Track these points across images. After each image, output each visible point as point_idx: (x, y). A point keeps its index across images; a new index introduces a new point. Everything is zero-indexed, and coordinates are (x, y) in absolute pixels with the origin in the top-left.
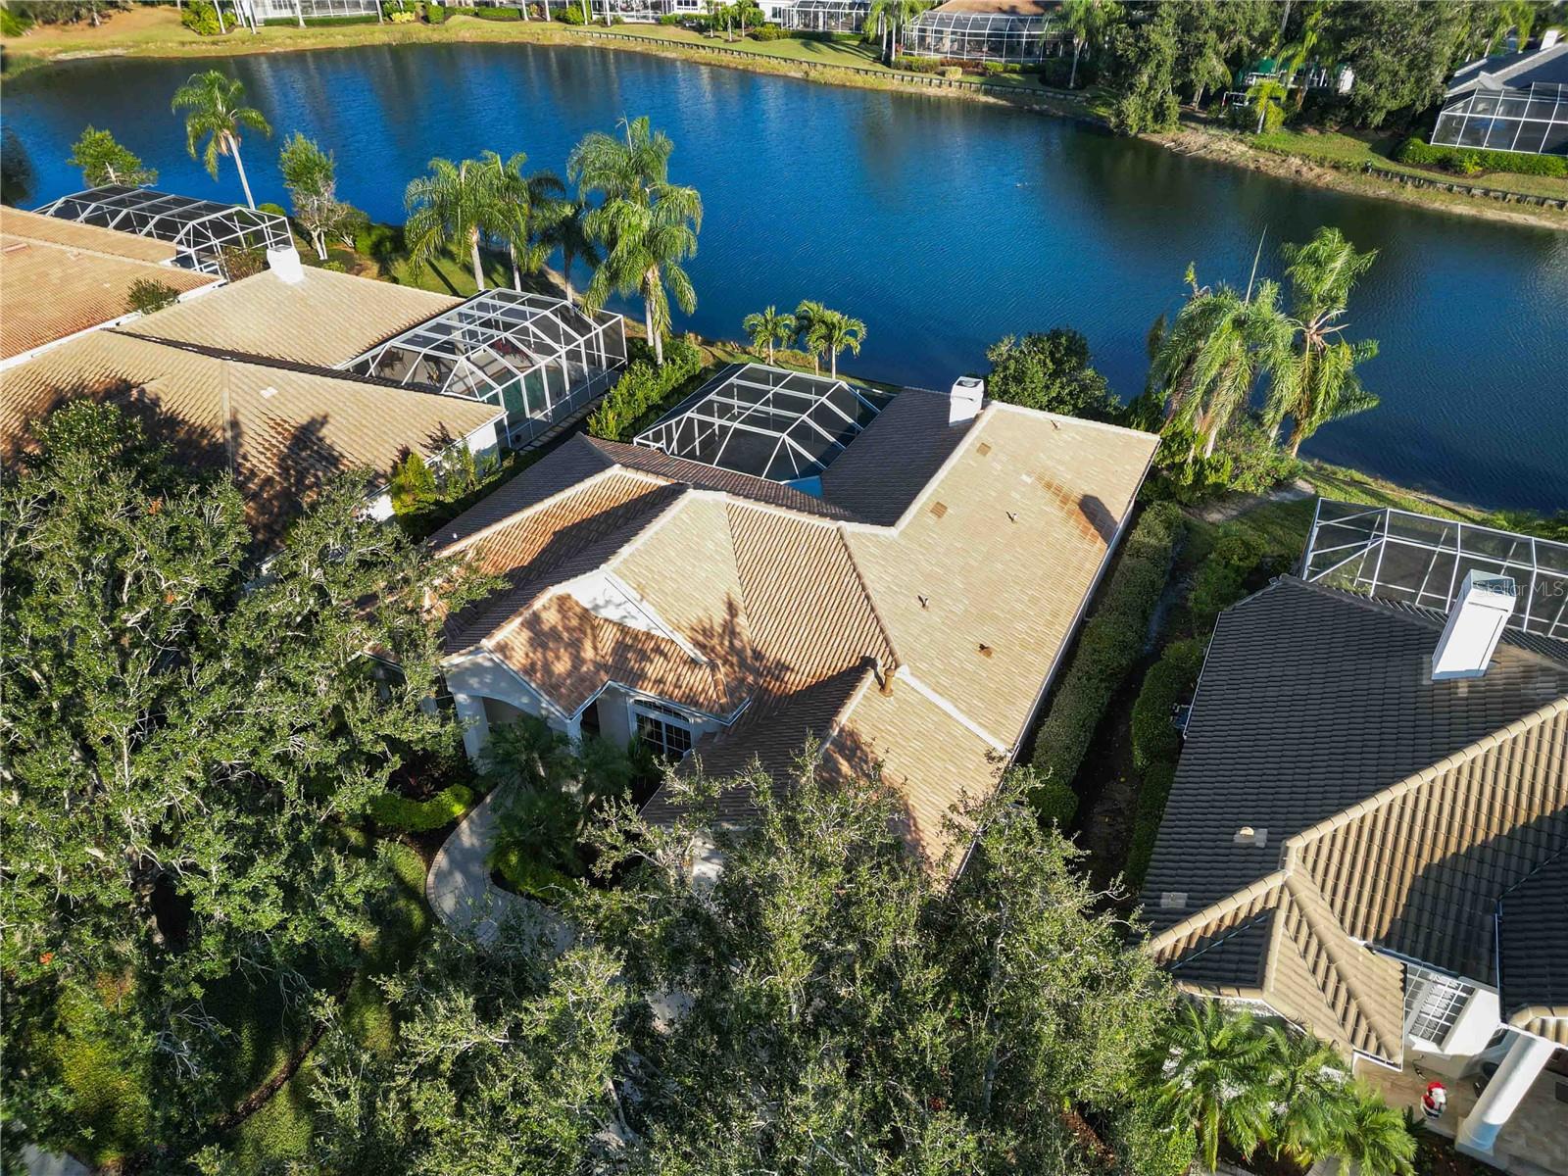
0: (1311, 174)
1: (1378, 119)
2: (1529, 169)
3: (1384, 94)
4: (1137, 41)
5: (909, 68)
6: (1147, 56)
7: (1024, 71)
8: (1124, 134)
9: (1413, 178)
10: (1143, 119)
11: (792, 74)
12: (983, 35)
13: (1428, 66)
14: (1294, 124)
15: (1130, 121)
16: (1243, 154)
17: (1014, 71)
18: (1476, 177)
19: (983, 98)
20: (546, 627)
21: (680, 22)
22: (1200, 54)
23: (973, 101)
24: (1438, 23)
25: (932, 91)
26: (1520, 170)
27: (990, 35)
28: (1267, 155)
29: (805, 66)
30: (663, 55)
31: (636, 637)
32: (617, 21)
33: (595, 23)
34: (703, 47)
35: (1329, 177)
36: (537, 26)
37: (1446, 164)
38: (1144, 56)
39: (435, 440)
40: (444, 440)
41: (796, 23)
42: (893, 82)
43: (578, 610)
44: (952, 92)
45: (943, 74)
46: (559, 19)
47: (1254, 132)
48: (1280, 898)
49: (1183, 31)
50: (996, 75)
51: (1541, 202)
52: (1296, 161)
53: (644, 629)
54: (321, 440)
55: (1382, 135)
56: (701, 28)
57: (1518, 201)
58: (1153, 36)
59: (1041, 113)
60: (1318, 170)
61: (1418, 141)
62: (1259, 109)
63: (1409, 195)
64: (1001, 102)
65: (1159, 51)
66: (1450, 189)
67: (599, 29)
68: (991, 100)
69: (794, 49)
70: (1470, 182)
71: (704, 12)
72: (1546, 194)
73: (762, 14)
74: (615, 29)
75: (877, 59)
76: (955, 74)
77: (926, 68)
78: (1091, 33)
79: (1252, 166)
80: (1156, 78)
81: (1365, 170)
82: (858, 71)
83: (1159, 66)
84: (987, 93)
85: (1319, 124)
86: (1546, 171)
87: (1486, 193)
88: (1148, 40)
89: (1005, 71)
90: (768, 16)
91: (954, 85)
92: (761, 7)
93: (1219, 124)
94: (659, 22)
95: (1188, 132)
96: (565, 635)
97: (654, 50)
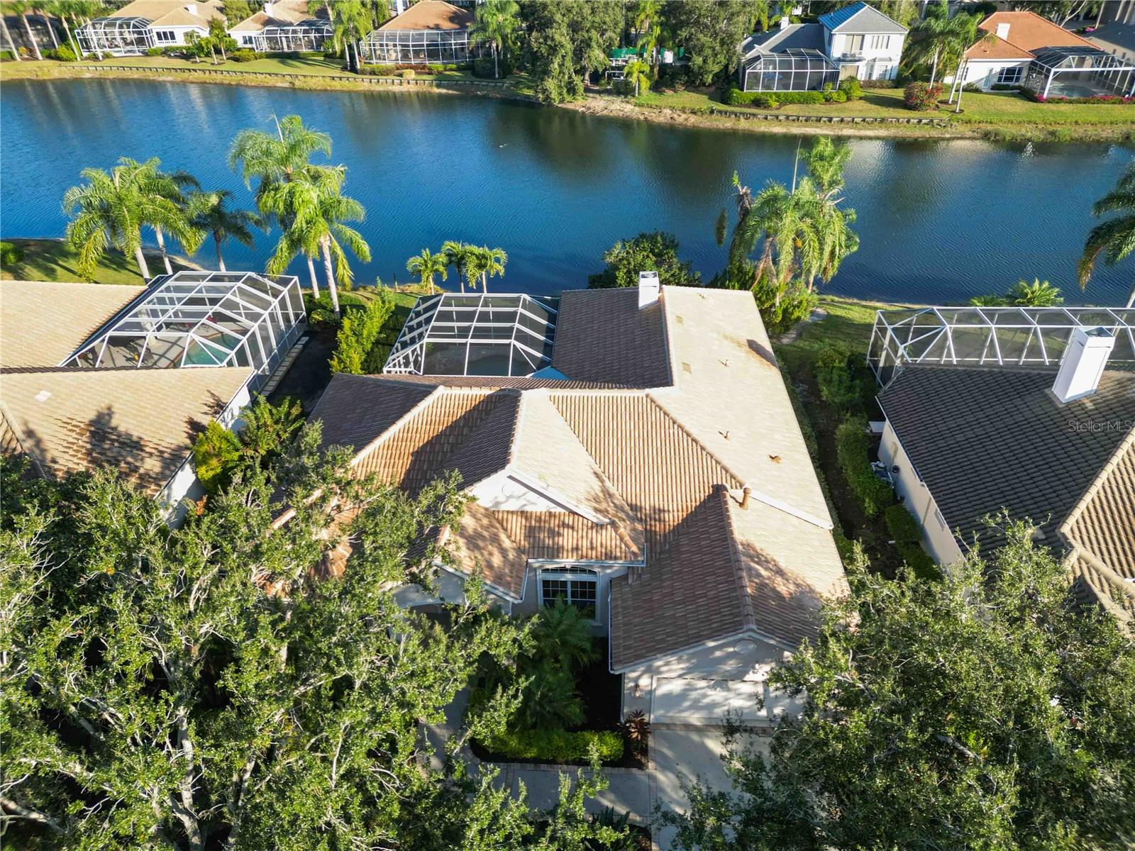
0: (680, 119)
1: (709, 79)
2: (805, 101)
3: (710, 61)
4: (545, 40)
5: (373, 73)
6: (555, 50)
7: (459, 69)
8: (550, 105)
9: (743, 114)
10: (560, 94)
11: (279, 84)
12: (423, 45)
13: (732, 42)
14: (656, 87)
15: (553, 96)
16: (632, 110)
17: (451, 70)
18: (777, 109)
19: (436, 90)
20: (470, 531)
21: (166, 52)
22: (589, 46)
23: (430, 93)
24: (733, 14)
25: (396, 88)
26: (800, 102)
27: (428, 45)
28: (649, 110)
29: (288, 78)
30: (161, 79)
31: (539, 519)
32: (106, 56)
33: (87, 58)
34: (195, 70)
35: (693, 120)
36: (32, 65)
37: (757, 103)
38: (553, 50)
39: (212, 407)
40: (218, 405)
41: (265, 46)
42: (363, 84)
43: (483, 511)
44: (412, 88)
45: (401, 75)
46: (49, 57)
47: (634, 96)
48: (1081, 568)
49: (573, 31)
50: (440, 73)
51: (819, 120)
52: (668, 112)
53: (544, 510)
54: (115, 429)
55: (713, 89)
56: (187, 55)
57: (806, 121)
58: (557, 37)
59: (484, 97)
60: (684, 116)
61: (737, 90)
62: (633, 80)
63: (743, 124)
64: (451, 92)
65: (562, 46)
66: (766, 118)
67: (91, 63)
68: (444, 91)
69: (274, 65)
70: (776, 112)
71: (184, 44)
72: (820, 115)
73: (235, 42)
74: (108, 62)
75: (344, 69)
76: (410, 74)
77: (386, 72)
78: (504, 38)
79: (642, 118)
80: (563, 65)
81: (712, 112)
82: (333, 78)
83: (563, 57)
84: (438, 86)
85: (671, 86)
86: (814, 101)
87: (787, 118)
88: (553, 39)
89: (446, 70)
90: (240, 44)
91: (411, 84)
92: (233, 37)
93: (609, 92)
94: (146, 54)
95: (590, 100)
96: (485, 534)
97: (151, 76)
